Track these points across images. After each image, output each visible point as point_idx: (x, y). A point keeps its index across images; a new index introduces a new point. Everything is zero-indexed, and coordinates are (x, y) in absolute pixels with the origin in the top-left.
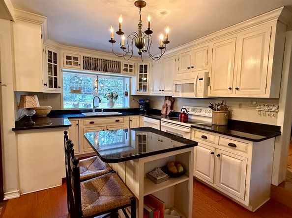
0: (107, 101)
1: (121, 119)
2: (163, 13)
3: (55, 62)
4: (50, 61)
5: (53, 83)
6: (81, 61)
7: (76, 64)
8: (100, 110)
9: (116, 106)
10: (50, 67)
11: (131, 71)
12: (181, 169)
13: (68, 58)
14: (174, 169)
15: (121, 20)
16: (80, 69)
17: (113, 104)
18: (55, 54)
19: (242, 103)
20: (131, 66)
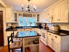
0: (29, 24)
1: (32, 29)
2: (36, 1)
3: (16, 15)
4: (15, 15)
5: (16, 20)
6: (22, 15)
8: (27, 27)
9: (32, 26)
10: (15, 17)
11: (35, 16)
12: (37, 42)
13: (19, 14)
14: (35, 42)
15: (23, 5)
16: (22, 17)
17: (31, 25)
19: (63, 24)
20: (35, 15)
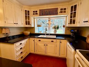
0: (54, 30)
1: (54, 40)
3: (29, 15)
4: (26, 14)
5: (28, 23)
6: (38, 12)
7: (37, 14)
13: (34, 12)
18: (28, 11)
20: (65, 9)
